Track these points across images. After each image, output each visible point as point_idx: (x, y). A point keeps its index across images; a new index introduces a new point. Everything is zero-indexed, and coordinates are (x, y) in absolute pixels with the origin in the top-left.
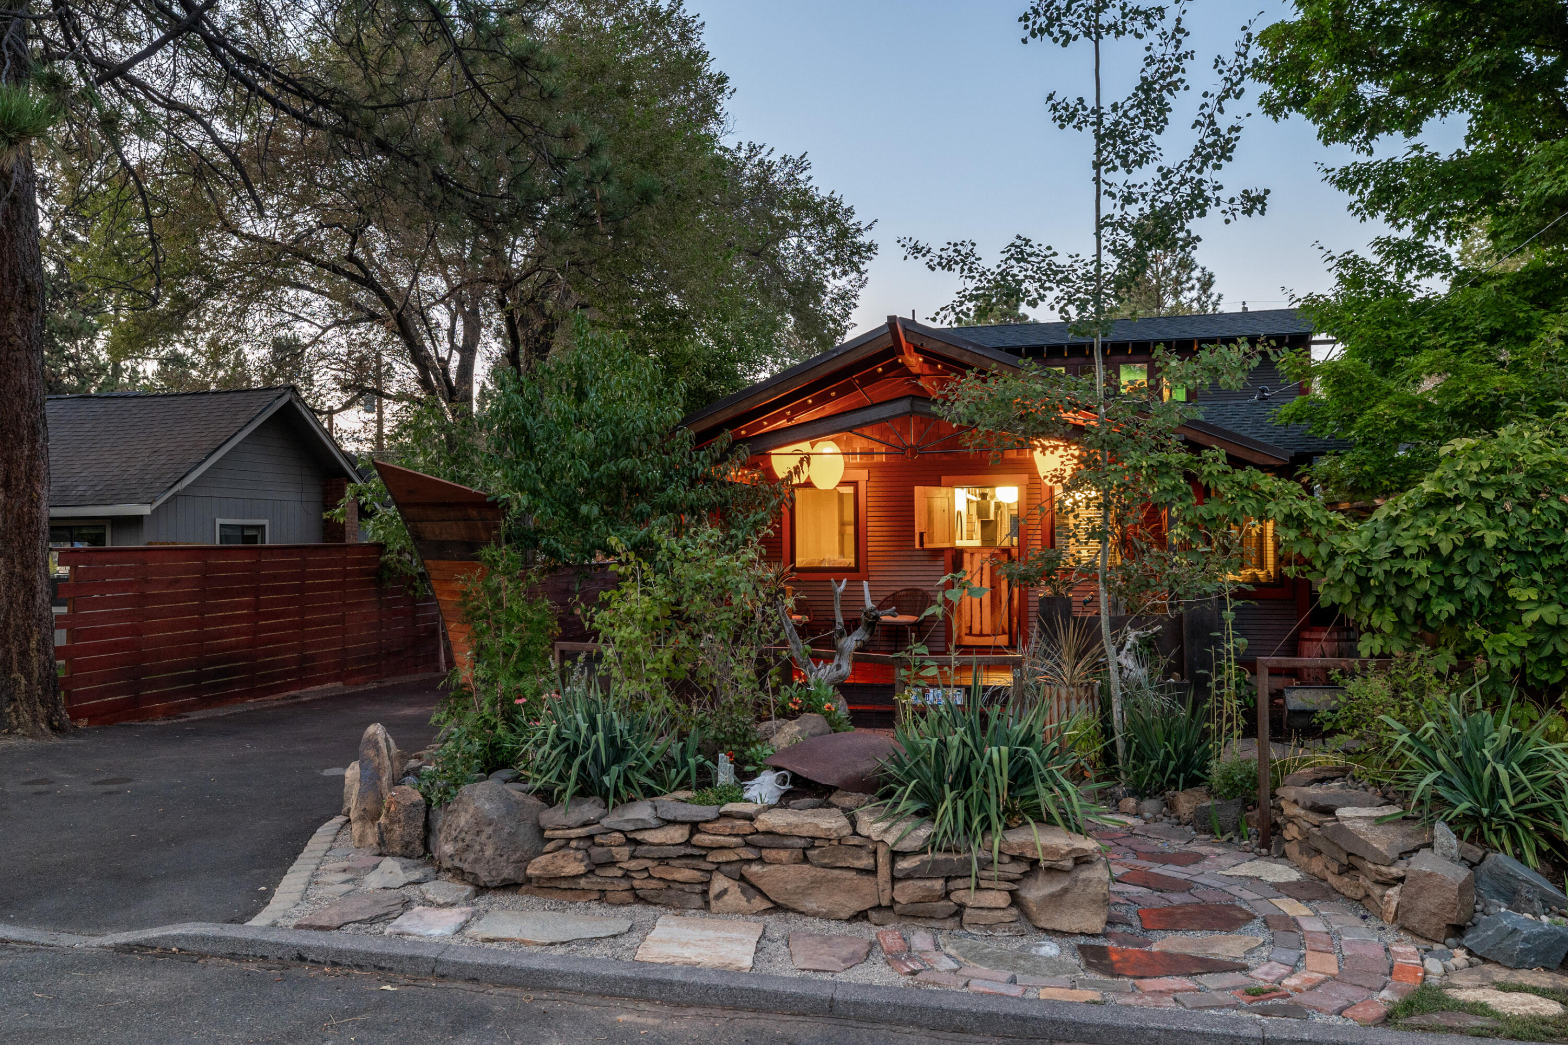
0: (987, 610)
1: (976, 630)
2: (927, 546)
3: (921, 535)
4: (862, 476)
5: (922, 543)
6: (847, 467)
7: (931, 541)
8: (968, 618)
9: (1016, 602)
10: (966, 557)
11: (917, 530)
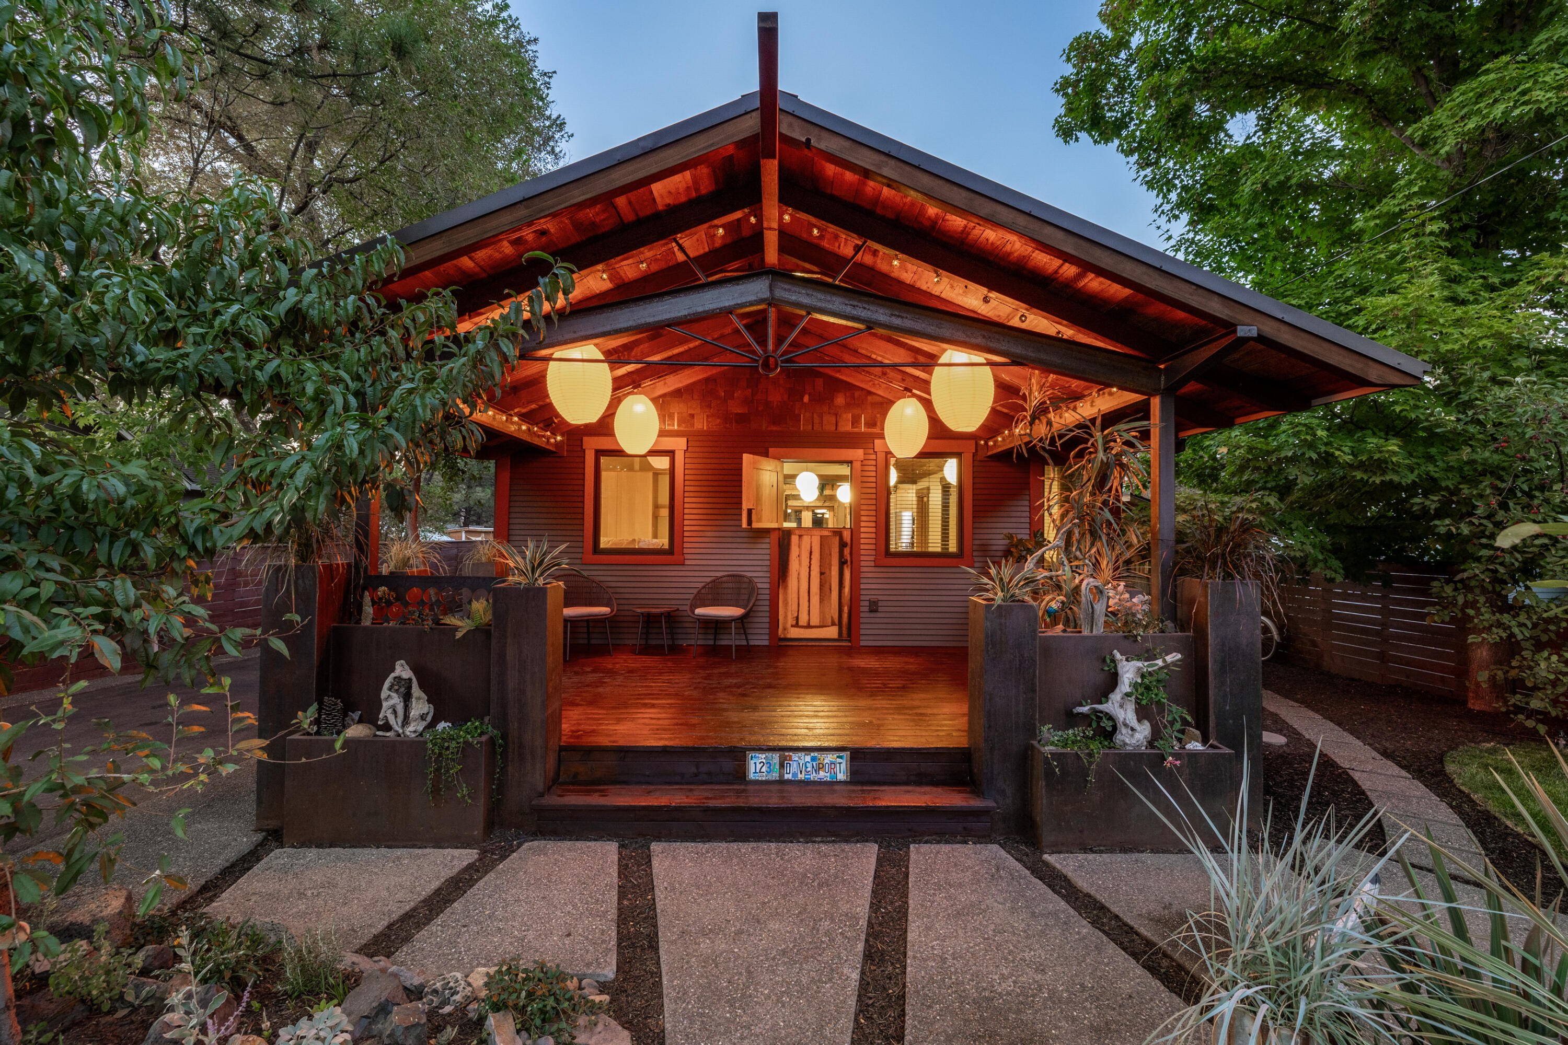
0: (815, 599)
1: (803, 621)
2: (755, 525)
3: (750, 512)
4: (679, 444)
5: (750, 522)
6: (662, 433)
7: (759, 520)
8: (795, 607)
9: (847, 590)
10: (794, 539)
11: (745, 506)
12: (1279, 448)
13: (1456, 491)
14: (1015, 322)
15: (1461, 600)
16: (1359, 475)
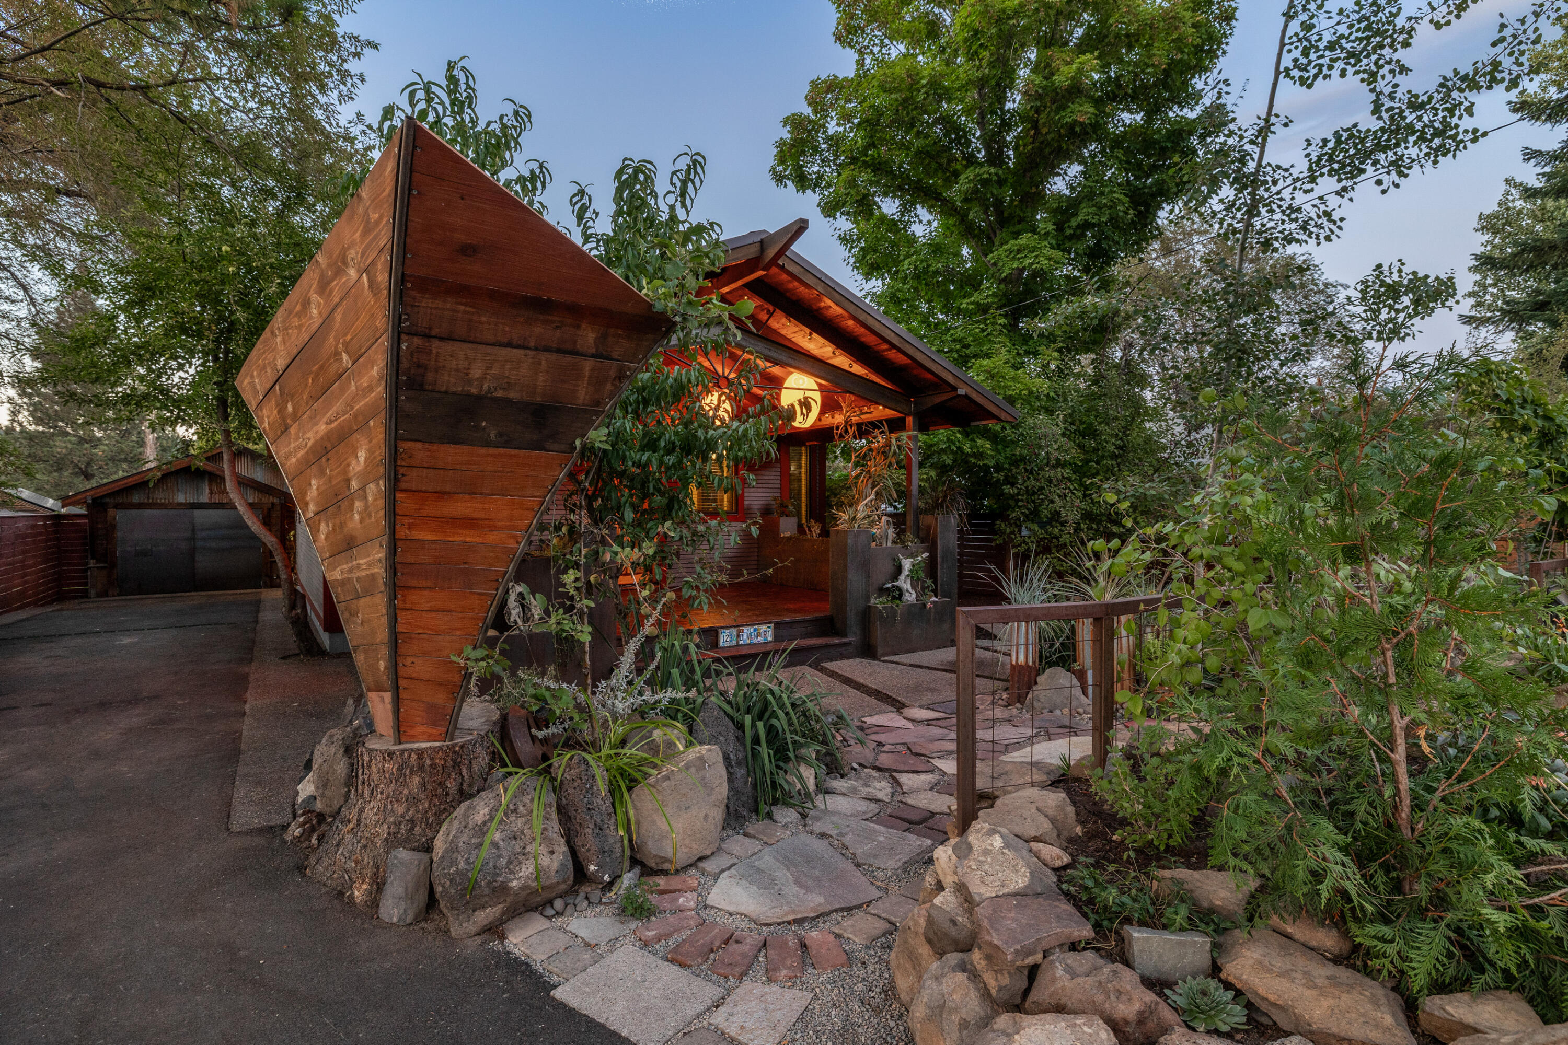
12: (937, 443)
13: (1011, 470)
14: (846, 368)
15: (1008, 531)
16: (973, 460)
